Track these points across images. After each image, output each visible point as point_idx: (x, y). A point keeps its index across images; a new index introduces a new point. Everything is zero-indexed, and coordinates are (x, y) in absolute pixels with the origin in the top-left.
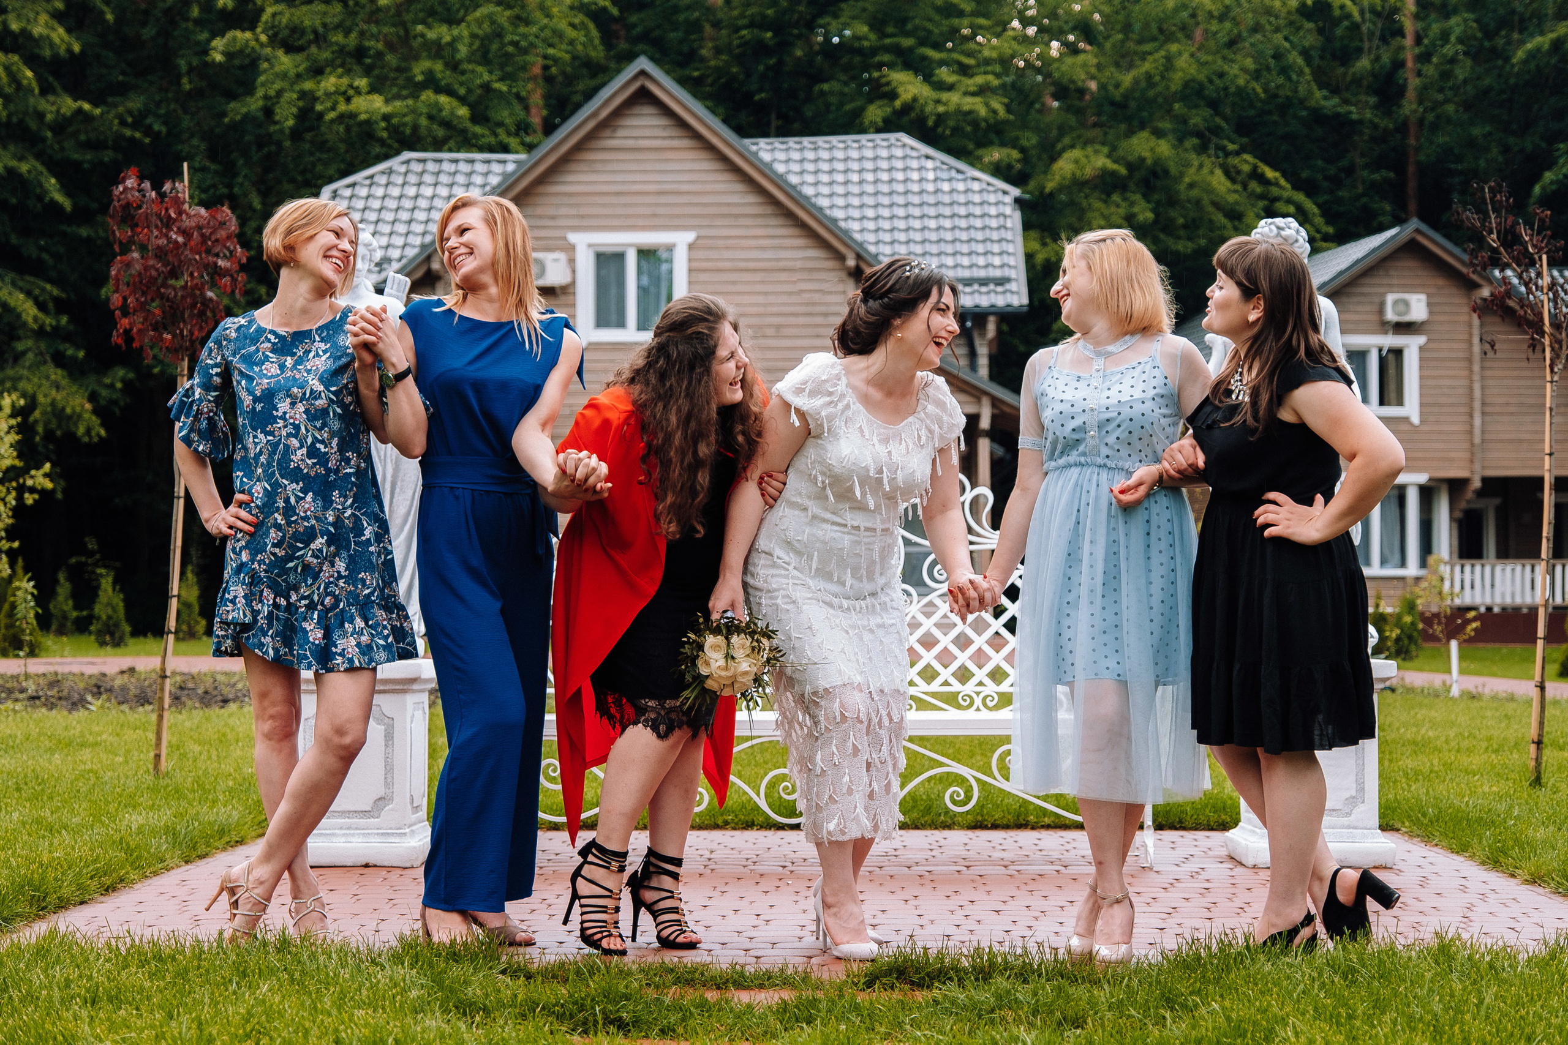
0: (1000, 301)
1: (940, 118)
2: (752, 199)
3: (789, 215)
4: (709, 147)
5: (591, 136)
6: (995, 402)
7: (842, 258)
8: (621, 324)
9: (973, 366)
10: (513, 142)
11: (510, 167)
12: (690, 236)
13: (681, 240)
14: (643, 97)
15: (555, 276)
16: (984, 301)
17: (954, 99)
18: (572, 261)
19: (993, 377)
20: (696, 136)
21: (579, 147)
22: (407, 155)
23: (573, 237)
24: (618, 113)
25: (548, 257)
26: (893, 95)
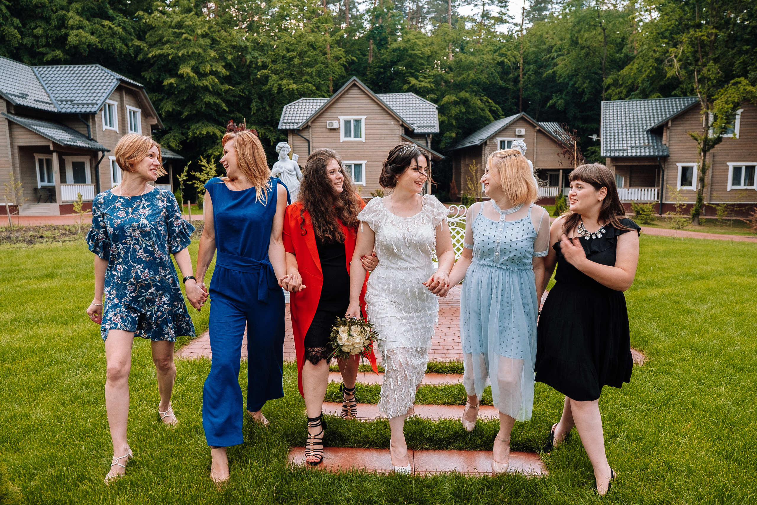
0: (433, 131)
1: (420, 88)
2: (379, 108)
3: (387, 112)
4: (369, 97)
5: (343, 94)
6: (432, 154)
7: (399, 122)
8: (350, 136)
9: (427, 146)
10: (325, 95)
11: (326, 101)
12: (365, 117)
13: (363, 118)
14: (355, 85)
15: (336, 126)
16: (430, 131)
17: (423, 84)
18: (339, 123)
19: (432, 148)
20: (366, 94)
21: (340, 97)
22: (303, 98)
23: (339, 117)
24: (349, 89)
25: (334, 122)
26: (410, 83)
